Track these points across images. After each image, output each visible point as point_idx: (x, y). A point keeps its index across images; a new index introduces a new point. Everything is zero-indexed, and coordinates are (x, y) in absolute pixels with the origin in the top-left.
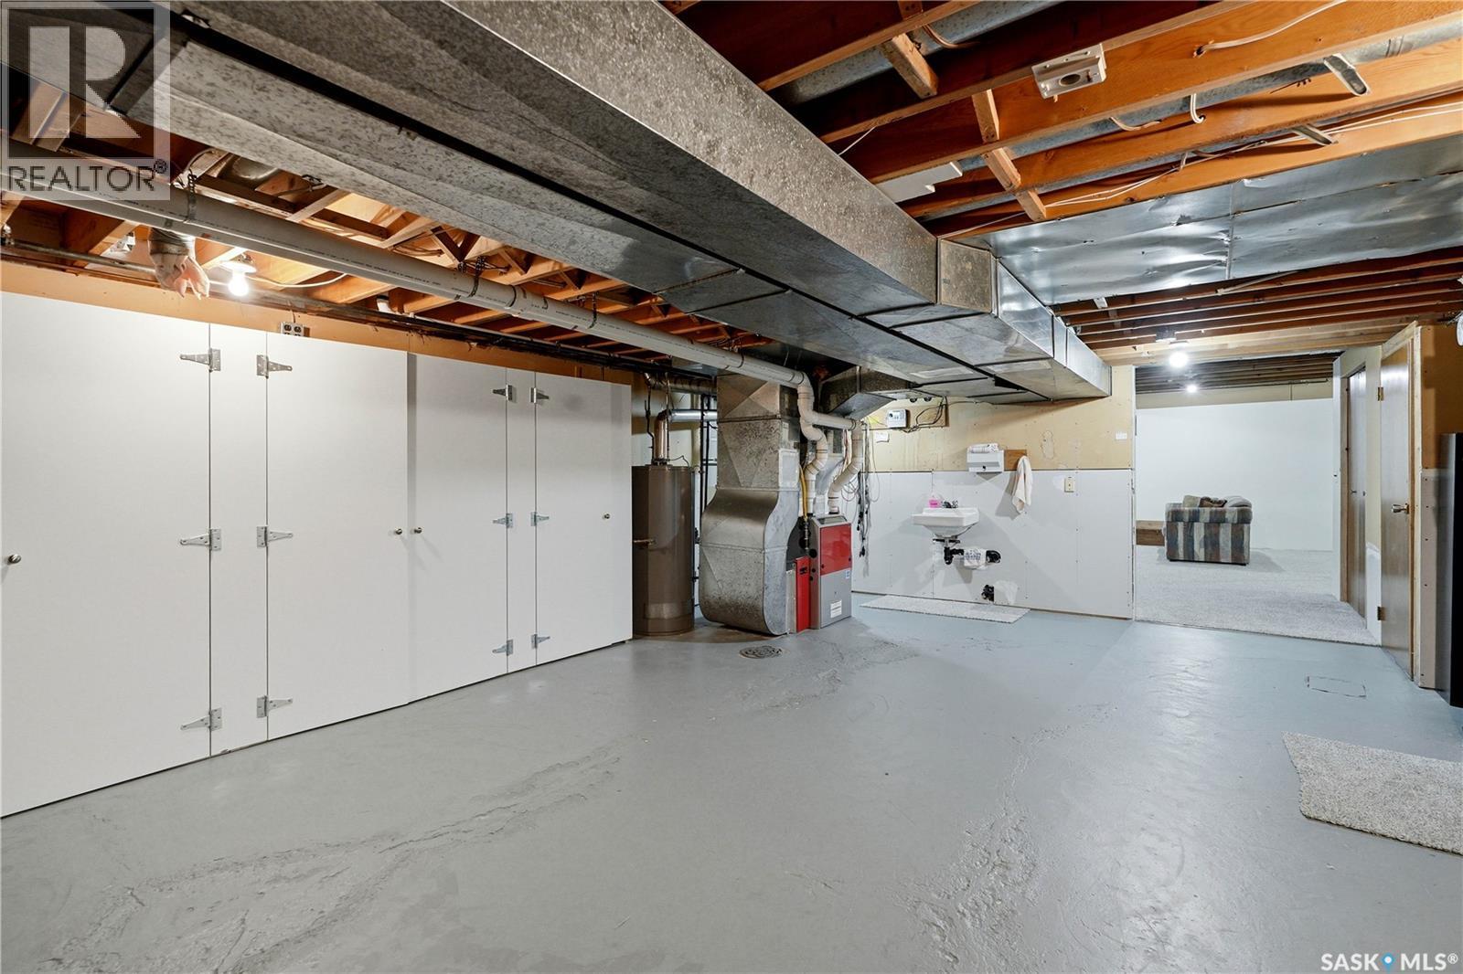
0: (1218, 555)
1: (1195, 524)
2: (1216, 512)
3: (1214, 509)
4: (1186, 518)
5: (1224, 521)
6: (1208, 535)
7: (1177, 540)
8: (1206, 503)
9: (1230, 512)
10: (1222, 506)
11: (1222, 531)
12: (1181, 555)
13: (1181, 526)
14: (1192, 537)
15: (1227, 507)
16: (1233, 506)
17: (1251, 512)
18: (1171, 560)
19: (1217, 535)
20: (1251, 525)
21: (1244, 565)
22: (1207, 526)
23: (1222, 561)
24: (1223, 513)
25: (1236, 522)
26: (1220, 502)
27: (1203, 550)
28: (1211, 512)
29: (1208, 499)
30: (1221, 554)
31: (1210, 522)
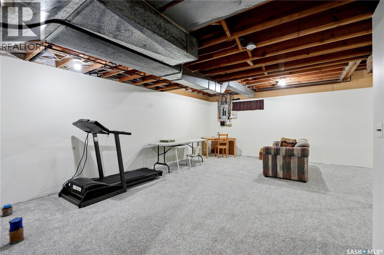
0: (290, 175)
1: (278, 156)
2: (289, 150)
3: (288, 147)
4: (273, 152)
5: (293, 155)
6: (284, 163)
7: (268, 165)
8: (284, 144)
9: (297, 150)
10: (293, 146)
11: (292, 161)
12: (270, 173)
13: (270, 157)
14: (276, 163)
15: (295, 147)
16: (298, 146)
17: (309, 151)
18: (266, 176)
19: (290, 163)
20: (309, 158)
21: (305, 182)
22: (284, 157)
23: (292, 178)
24: (293, 150)
25: (300, 156)
26: (292, 143)
27: (282, 171)
28: (286, 150)
29: (285, 142)
30: (292, 175)
31: (286, 156)
